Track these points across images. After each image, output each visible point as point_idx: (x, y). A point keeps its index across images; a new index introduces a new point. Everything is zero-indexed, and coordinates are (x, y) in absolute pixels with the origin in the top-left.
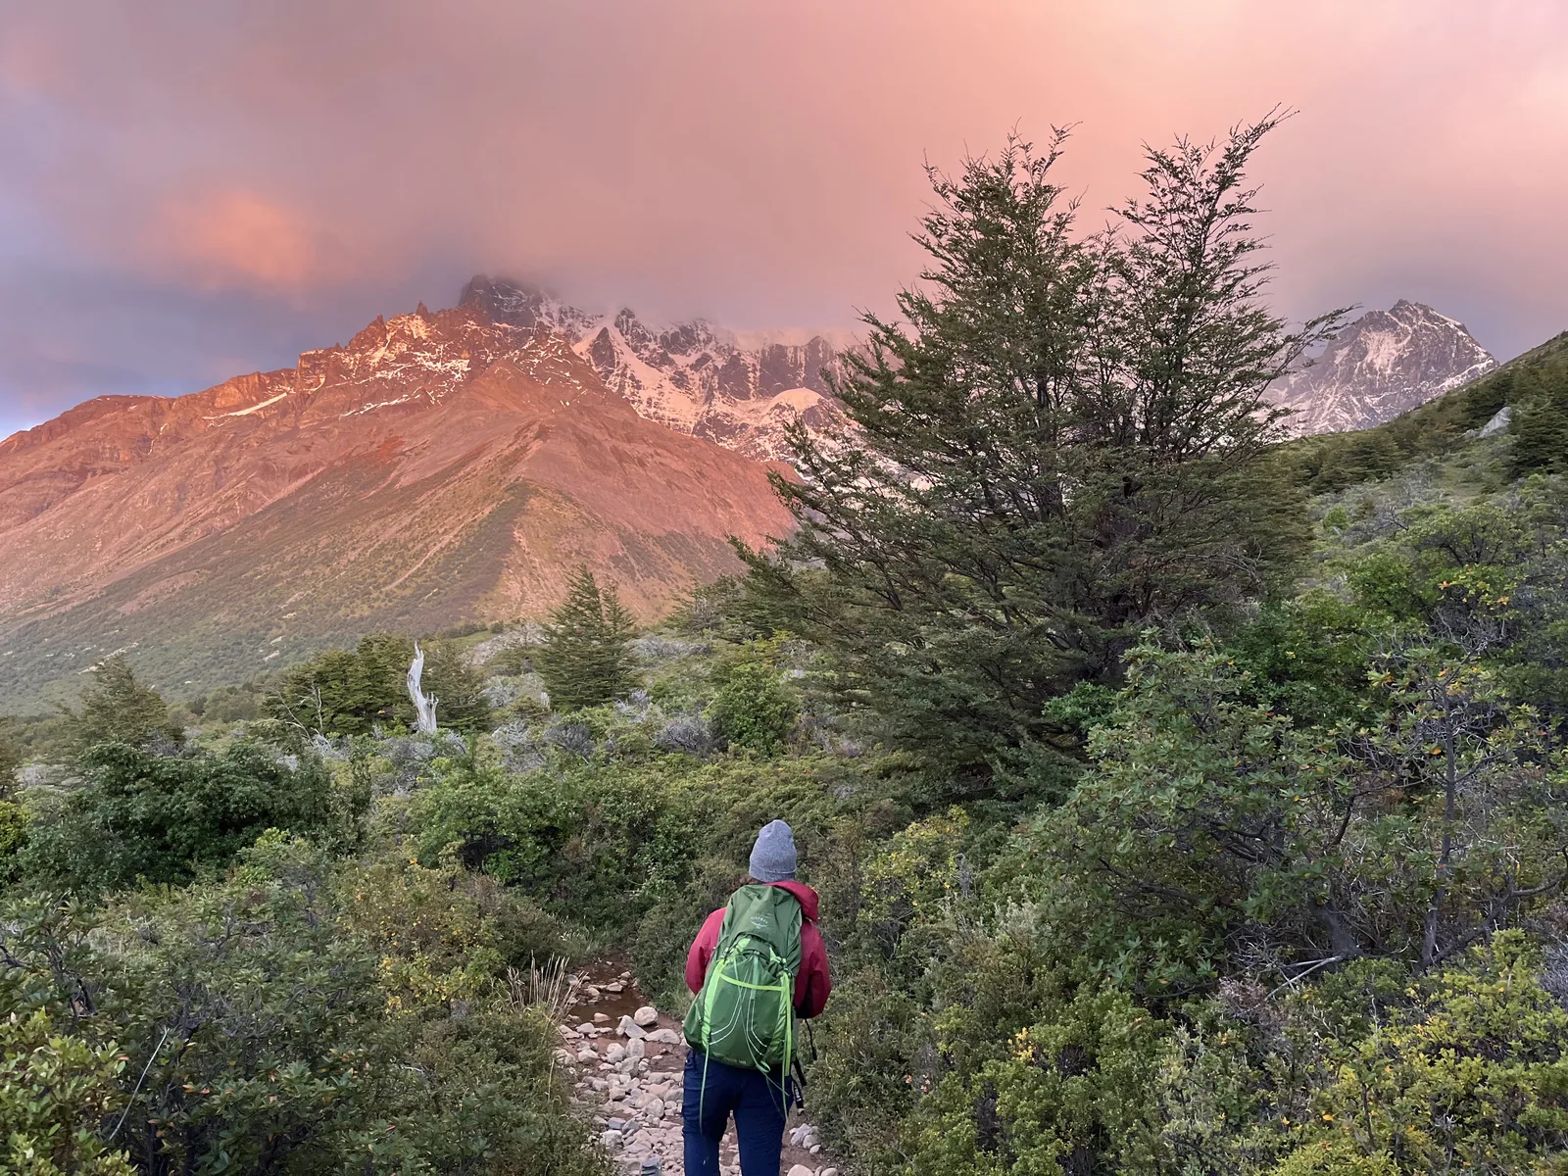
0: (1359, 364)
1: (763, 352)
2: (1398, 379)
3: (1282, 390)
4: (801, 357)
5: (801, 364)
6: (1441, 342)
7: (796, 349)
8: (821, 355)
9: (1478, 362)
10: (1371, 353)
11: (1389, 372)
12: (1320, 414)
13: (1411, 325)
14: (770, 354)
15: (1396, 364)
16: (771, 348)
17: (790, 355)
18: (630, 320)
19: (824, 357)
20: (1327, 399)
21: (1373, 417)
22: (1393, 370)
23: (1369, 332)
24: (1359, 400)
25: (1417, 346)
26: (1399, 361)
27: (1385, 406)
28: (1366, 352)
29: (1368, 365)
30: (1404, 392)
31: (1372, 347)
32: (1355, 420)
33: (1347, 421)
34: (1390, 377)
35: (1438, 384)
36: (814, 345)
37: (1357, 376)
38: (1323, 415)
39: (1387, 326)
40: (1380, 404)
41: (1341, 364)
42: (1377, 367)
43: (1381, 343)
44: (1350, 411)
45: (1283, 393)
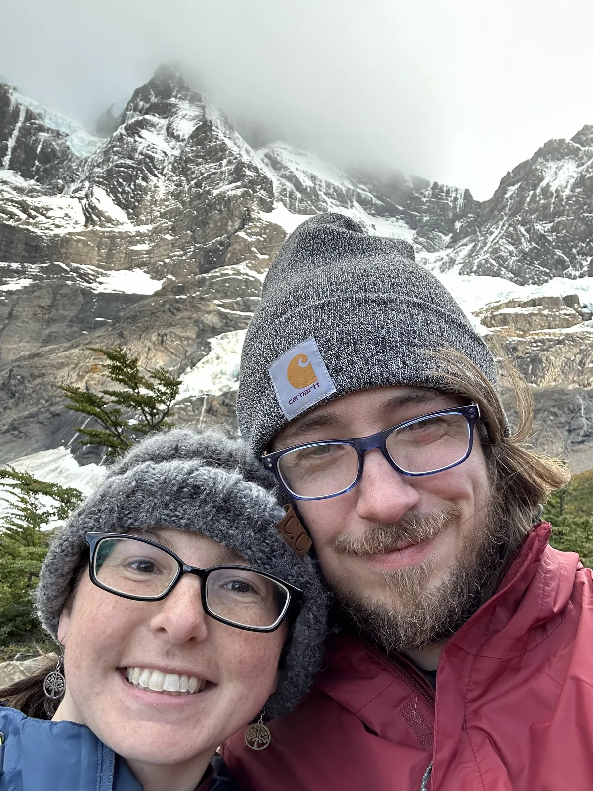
0: (531, 193)
2: (577, 202)
3: (446, 235)
10: (546, 179)
11: (567, 194)
15: (576, 185)
20: (492, 233)
21: (543, 245)
22: (572, 191)
23: (546, 162)
24: (528, 231)
26: (580, 182)
27: (559, 233)
28: (541, 180)
29: (543, 190)
30: (584, 218)
31: (548, 173)
33: (511, 253)
34: (569, 198)
37: (529, 204)
38: (485, 249)
39: (567, 154)
40: (553, 230)
41: (511, 197)
42: (553, 191)
43: (558, 169)
44: (516, 242)
45: (447, 239)
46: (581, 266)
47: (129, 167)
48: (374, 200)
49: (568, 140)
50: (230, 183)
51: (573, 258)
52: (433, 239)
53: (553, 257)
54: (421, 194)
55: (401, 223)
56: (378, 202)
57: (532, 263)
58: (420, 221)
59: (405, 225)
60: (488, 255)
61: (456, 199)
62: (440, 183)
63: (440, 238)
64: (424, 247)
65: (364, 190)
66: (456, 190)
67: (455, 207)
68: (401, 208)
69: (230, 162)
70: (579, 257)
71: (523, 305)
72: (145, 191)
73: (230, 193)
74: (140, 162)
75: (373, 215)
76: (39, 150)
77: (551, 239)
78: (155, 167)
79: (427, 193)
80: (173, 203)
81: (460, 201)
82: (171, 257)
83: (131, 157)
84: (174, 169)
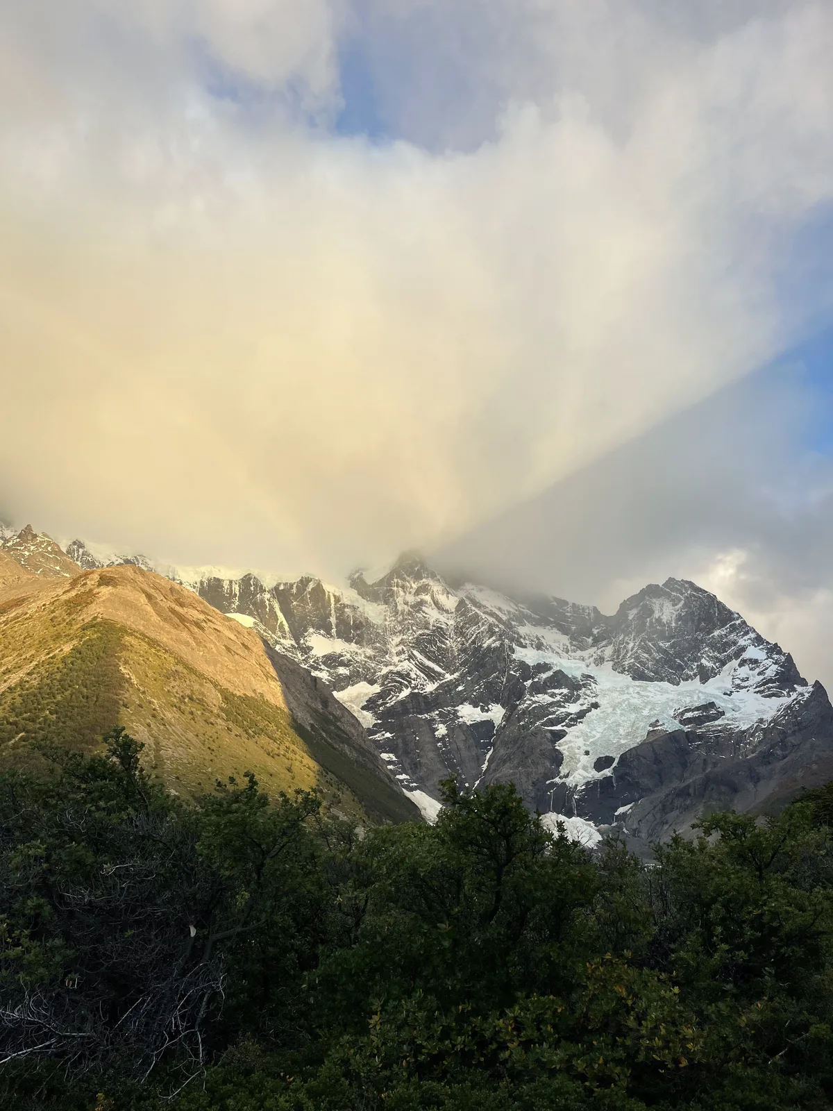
0: (649, 620)
1: (202, 583)
2: (681, 630)
3: (589, 638)
4: (236, 589)
5: (236, 595)
6: (706, 606)
7: (231, 582)
8: (252, 588)
9: (734, 619)
10: (656, 612)
11: (674, 625)
12: (626, 654)
13: (682, 594)
14: (209, 585)
15: (677, 620)
16: (209, 580)
17: (226, 587)
18: (81, 550)
19: (255, 590)
20: (628, 643)
21: (667, 657)
22: (676, 623)
23: (651, 598)
24: (654, 645)
25: (690, 608)
26: (679, 618)
27: (675, 649)
28: (653, 612)
29: (656, 620)
30: (687, 640)
31: (656, 608)
32: (654, 658)
33: (647, 659)
34: (676, 628)
35: (709, 635)
36: (246, 580)
37: (649, 627)
38: (629, 655)
39: (663, 595)
40: (671, 647)
41: (633, 618)
42: (664, 621)
43: (662, 606)
44: (648, 651)
45: (590, 640)
46: (693, 669)
47: (428, 635)
48: (533, 615)
49: (661, 585)
50: (489, 638)
51: (686, 664)
52: (582, 642)
53: (675, 664)
54: (565, 610)
55: (555, 630)
56: (535, 616)
57: (663, 667)
58: (570, 629)
59: (558, 632)
60: (632, 660)
61: (589, 614)
62: (577, 603)
63: (586, 640)
64: (578, 647)
65: (523, 608)
66: (588, 608)
67: (590, 619)
68: (552, 620)
69: (483, 624)
70: (689, 663)
71: (693, 711)
72: (447, 650)
73: (493, 645)
74: (434, 631)
75: (534, 625)
76: (352, 623)
77: (671, 652)
78: (445, 634)
79: (569, 609)
80: (463, 657)
81: (592, 615)
82: (475, 691)
83: (428, 629)
84: (456, 633)
